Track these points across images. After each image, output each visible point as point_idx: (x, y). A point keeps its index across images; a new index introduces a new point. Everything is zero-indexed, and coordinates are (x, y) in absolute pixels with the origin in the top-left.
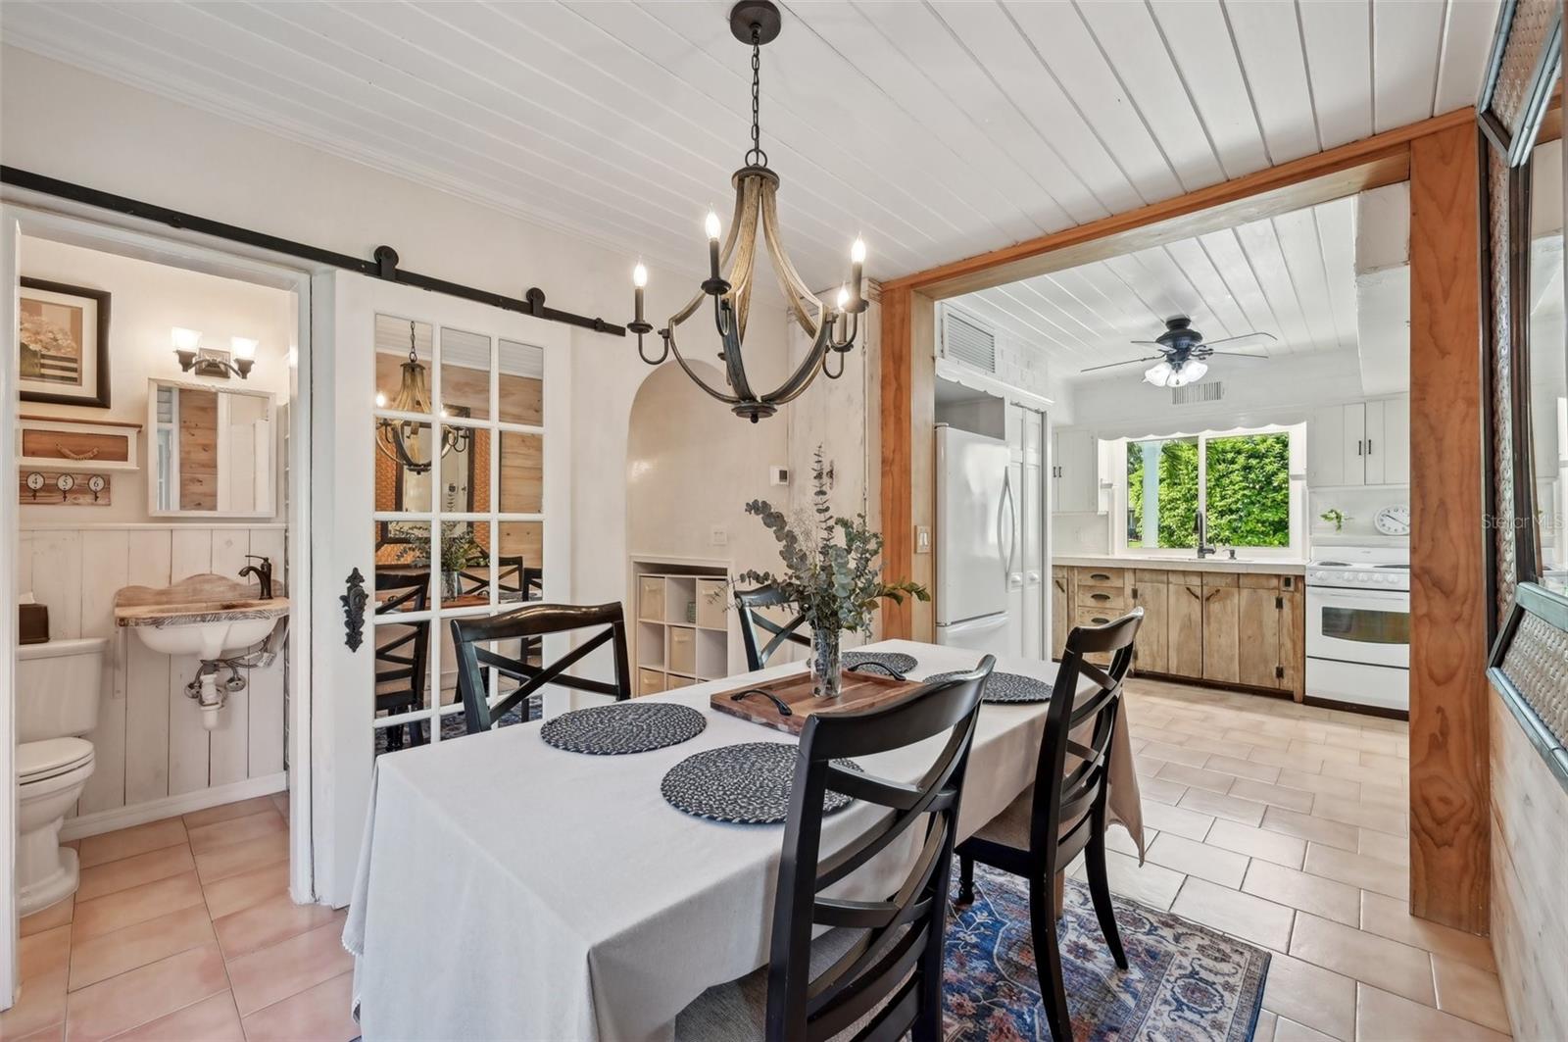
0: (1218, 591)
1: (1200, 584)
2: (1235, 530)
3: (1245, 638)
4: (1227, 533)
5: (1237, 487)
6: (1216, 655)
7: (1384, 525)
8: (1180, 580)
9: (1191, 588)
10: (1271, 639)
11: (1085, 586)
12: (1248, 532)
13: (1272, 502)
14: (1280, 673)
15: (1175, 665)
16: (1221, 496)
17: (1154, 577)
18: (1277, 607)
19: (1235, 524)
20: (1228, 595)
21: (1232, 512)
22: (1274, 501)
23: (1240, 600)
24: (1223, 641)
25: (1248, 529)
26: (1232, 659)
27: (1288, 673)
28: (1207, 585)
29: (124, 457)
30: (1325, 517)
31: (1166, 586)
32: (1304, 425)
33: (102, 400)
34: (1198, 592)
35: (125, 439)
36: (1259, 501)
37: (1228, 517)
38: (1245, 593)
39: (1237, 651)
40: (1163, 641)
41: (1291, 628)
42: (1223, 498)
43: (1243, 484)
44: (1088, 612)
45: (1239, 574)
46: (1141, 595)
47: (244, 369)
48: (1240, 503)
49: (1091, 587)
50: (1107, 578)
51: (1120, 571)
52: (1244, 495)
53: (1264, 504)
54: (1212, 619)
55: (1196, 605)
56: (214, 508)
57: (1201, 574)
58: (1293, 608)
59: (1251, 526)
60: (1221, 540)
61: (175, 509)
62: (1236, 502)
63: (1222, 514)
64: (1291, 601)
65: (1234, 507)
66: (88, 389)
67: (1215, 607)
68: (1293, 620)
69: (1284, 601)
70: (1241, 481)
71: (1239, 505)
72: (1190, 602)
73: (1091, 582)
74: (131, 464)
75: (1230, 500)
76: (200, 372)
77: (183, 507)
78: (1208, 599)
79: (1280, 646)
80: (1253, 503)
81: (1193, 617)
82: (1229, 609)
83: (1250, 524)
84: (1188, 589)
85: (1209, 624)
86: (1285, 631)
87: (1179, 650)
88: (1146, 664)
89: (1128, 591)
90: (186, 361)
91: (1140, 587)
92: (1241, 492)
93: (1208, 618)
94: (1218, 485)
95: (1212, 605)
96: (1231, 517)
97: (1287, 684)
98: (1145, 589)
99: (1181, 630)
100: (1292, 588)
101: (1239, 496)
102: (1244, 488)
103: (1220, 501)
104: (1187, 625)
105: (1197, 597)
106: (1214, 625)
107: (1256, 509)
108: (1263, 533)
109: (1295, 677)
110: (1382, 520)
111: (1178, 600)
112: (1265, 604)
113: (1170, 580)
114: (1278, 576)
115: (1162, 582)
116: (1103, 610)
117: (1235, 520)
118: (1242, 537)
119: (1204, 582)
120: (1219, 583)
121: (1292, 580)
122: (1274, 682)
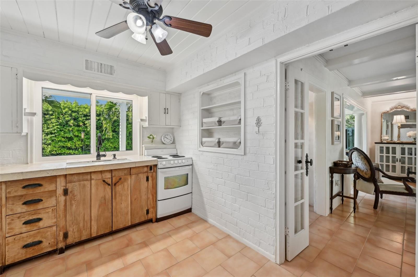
0: (120, 179)
1: (110, 177)
2: (53, 141)
3: (133, 200)
4: (50, 142)
5: (54, 124)
6: (119, 215)
7: (165, 141)
8: (99, 176)
9: (106, 180)
10: (144, 197)
11: (14, 197)
12: (58, 141)
13: (68, 130)
14: (148, 212)
15: (95, 231)
16: (47, 127)
17: (81, 177)
18: (147, 181)
19: (53, 138)
20: (126, 180)
21: (52, 133)
22: (69, 130)
23: (130, 181)
24: (123, 205)
25: (59, 140)
26: (127, 214)
27: (151, 210)
28: (115, 176)
30: (149, 137)
31: (89, 182)
32: (147, 97)
34: (109, 181)
36: (63, 130)
37: (50, 136)
38: (133, 177)
39: (130, 208)
40: (87, 218)
41: (152, 189)
42: (48, 128)
43: (57, 123)
44: (19, 218)
45: (130, 168)
46: (71, 192)
48: (56, 130)
49: (22, 196)
50: (40, 185)
51: (53, 179)
52: (58, 128)
53: (65, 131)
54: (118, 195)
55: (108, 189)
57: (111, 171)
58: (153, 180)
59: (60, 139)
60: (47, 144)
62: (54, 130)
63: (47, 134)
64: (152, 177)
65: (53, 132)
67: (119, 188)
68: (153, 186)
69: (149, 177)
70: (56, 122)
71: (56, 131)
72: (105, 188)
73: (21, 192)
75: (52, 129)
78: (115, 184)
79: (148, 198)
80: (61, 131)
81: (107, 197)
82: (126, 187)
83: (59, 138)
84: (104, 181)
85: (115, 198)
86: (150, 191)
87: (98, 220)
88: (75, 238)
89: (60, 191)
91: (69, 186)
92: (56, 127)
93: (115, 195)
94: (45, 123)
95: (117, 188)
96: (52, 135)
97: (151, 216)
98: (74, 187)
99: (100, 206)
100: (152, 171)
101: (55, 128)
102: (57, 125)
103: (47, 129)
104: (103, 203)
105: (109, 185)
106: (118, 199)
107: (62, 133)
108: (64, 141)
109: (153, 212)
110: (164, 139)
111: (97, 189)
112: (142, 180)
113: (93, 177)
114: (147, 166)
115: (87, 180)
116: (36, 212)
117: (53, 137)
118: (56, 143)
119: (113, 175)
120: (121, 174)
121: (153, 167)
122: (145, 217)
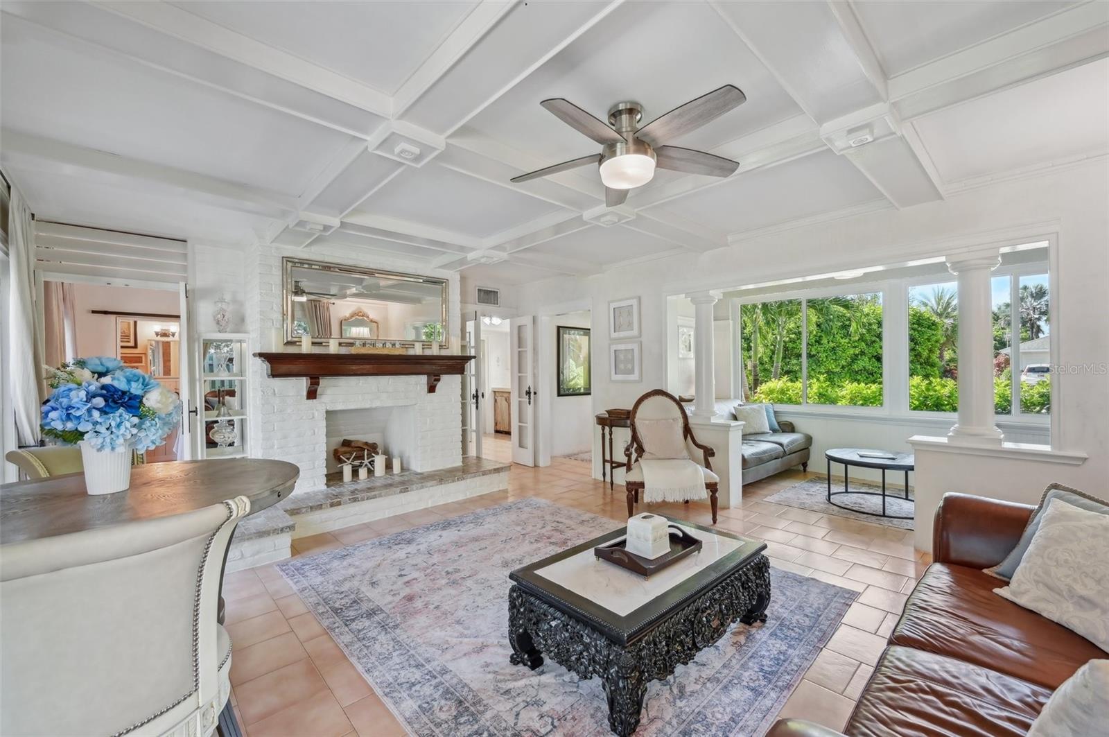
29: (141, 362)
33: (136, 346)
35: (141, 357)
47: (173, 335)
56: (170, 375)
61: (162, 376)
66: (132, 344)
74: (143, 364)
76: (162, 336)
77: (164, 375)
90: (157, 334)
